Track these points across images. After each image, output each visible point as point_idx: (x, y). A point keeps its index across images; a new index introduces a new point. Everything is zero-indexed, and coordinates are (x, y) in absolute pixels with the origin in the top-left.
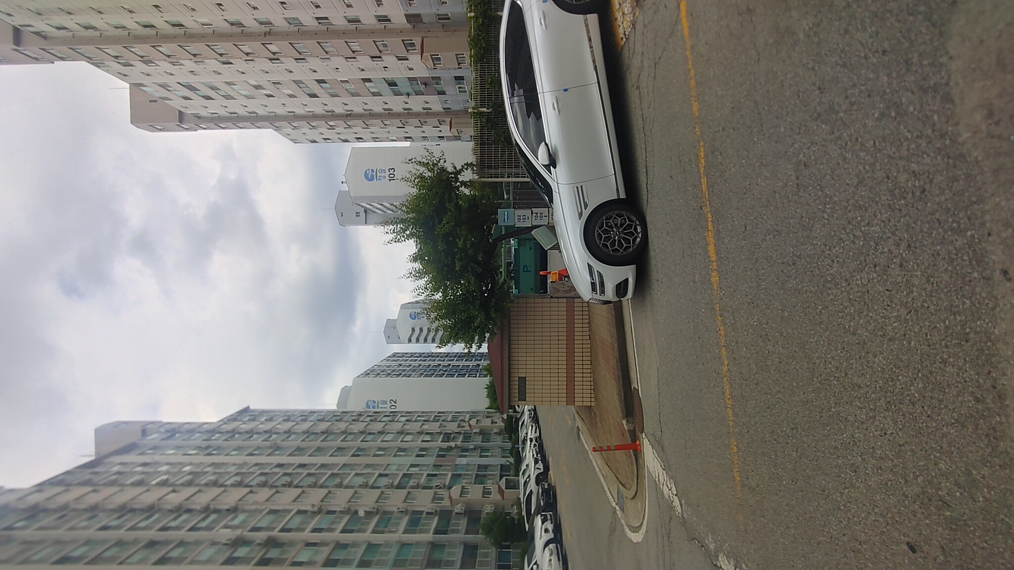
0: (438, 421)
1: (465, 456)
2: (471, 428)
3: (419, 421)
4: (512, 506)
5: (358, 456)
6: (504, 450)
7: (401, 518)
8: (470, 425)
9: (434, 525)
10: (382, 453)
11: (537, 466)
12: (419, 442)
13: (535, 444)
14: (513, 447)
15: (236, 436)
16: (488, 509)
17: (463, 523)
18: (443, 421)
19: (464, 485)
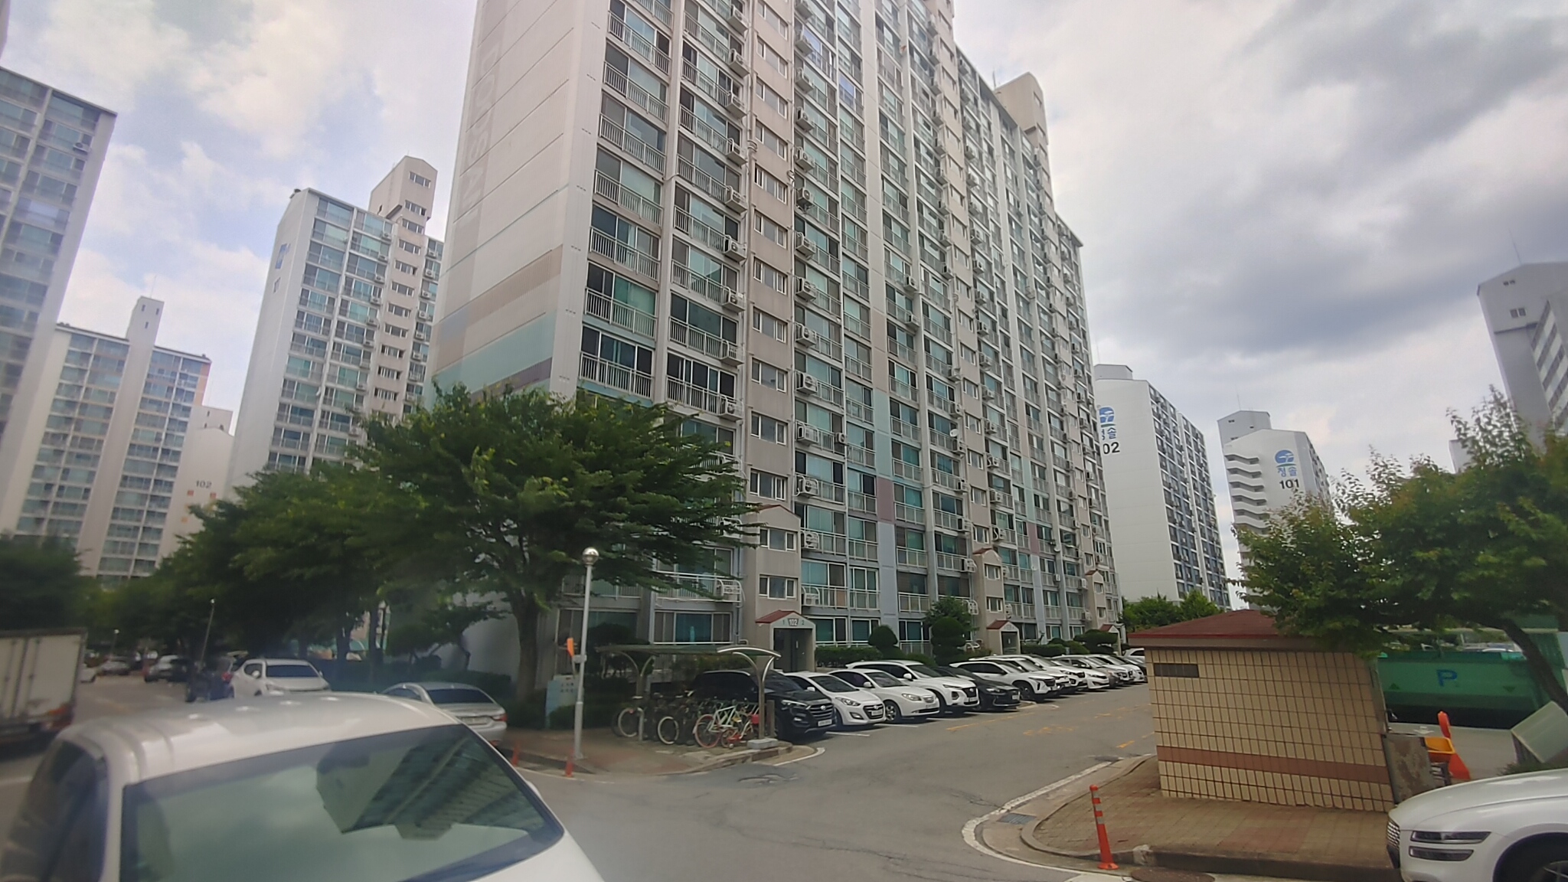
0: (1092, 521)
1: (1043, 569)
2: (1088, 574)
3: (1089, 493)
4: (979, 642)
5: (1028, 413)
6: (1059, 627)
7: (951, 486)
8: (1091, 573)
9: (946, 532)
10: (1035, 446)
11: (1043, 684)
12: (1057, 497)
13: (1075, 681)
14: (1065, 644)
15: (1038, 245)
16: (973, 607)
17: (952, 572)
18: (1094, 530)
19: (1002, 569)
